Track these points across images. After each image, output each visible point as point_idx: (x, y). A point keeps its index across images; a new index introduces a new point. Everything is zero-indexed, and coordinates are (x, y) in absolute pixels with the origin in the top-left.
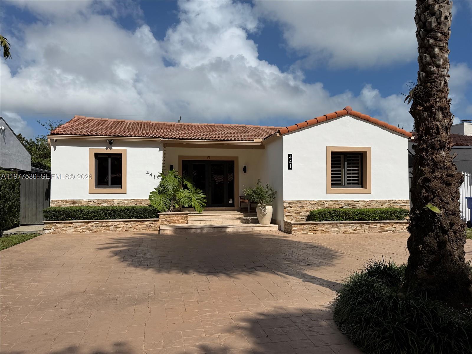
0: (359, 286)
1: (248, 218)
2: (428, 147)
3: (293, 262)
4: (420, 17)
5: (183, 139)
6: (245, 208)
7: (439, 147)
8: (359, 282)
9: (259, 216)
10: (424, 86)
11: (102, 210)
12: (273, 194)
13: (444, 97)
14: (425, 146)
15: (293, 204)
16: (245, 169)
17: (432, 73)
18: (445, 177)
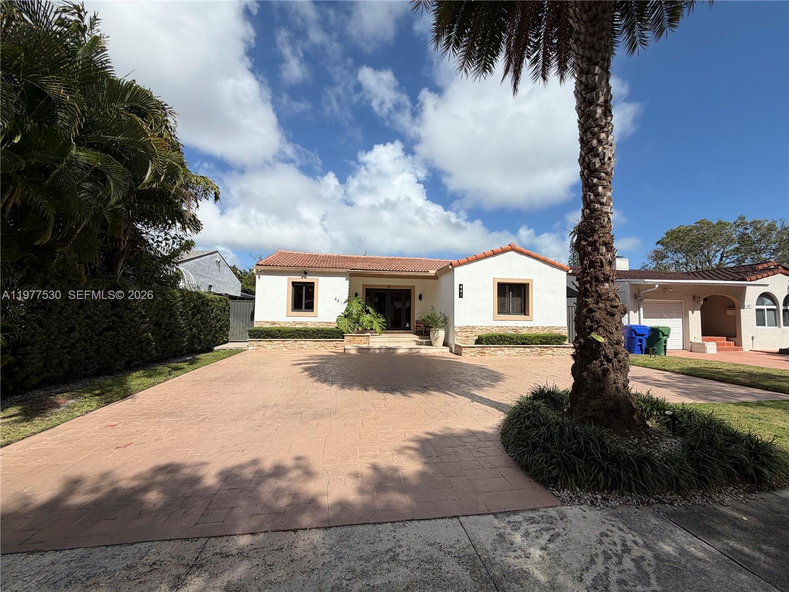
0: (525, 410)
1: (422, 340)
2: (592, 279)
3: (462, 382)
4: (584, 159)
5: (366, 270)
6: (420, 331)
7: (603, 279)
8: (526, 406)
9: (432, 340)
10: (588, 222)
11: (297, 330)
12: (445, 320)
13: (608, 233)
14: (589, 278)
15: (464, 329)
16: (420, 297)
17: (596, 210)
18: (609, 309)
